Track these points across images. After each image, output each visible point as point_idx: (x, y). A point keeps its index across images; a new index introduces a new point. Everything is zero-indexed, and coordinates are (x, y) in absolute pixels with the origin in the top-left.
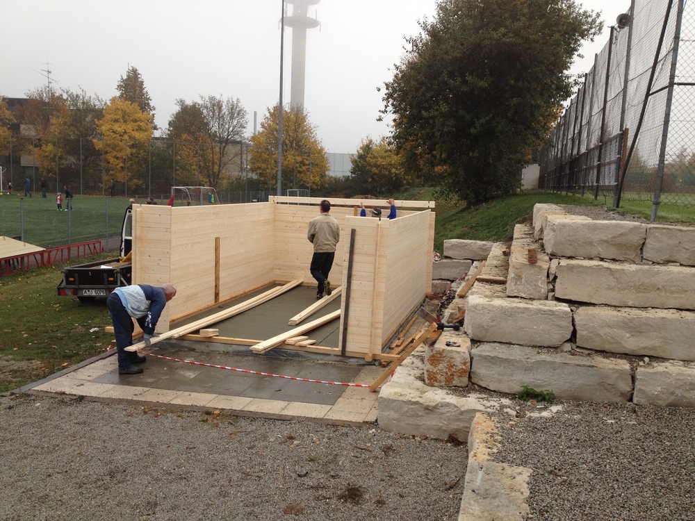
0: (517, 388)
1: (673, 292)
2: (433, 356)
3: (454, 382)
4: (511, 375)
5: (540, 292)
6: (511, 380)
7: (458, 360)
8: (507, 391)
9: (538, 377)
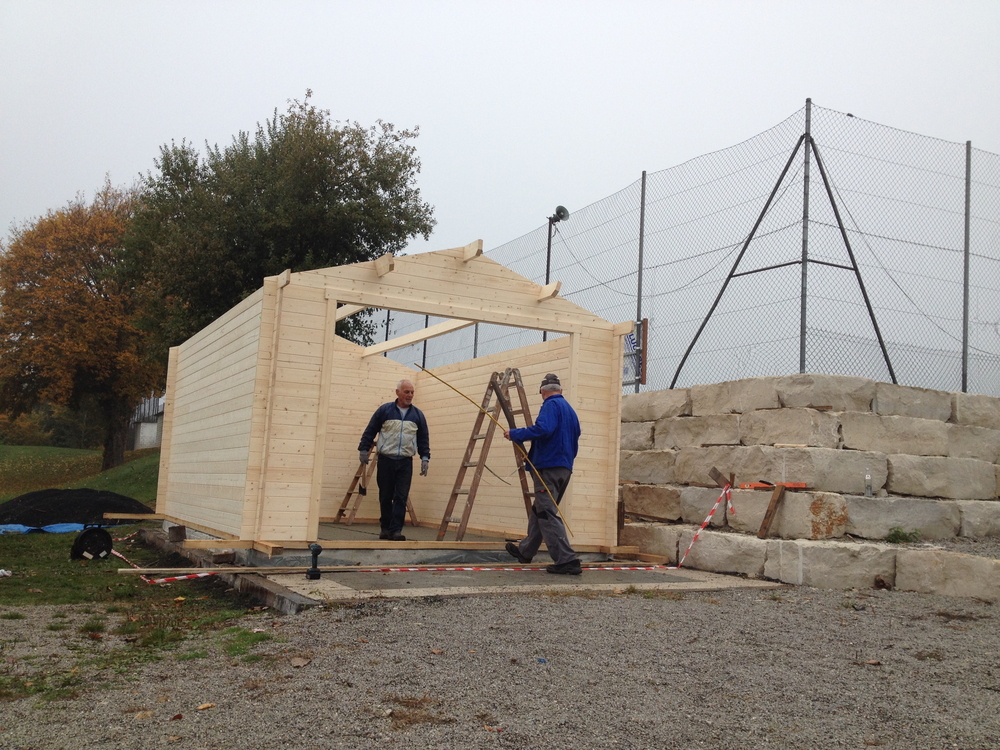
0: (885, 532)
1: (925, 440)
2: (814, 503)
3: (833, 533)
4: (877, 519)
5: (833, 441)
6: (878, 525)
7: (838, 505)
8: (876, 537)
9: (899, 518)
